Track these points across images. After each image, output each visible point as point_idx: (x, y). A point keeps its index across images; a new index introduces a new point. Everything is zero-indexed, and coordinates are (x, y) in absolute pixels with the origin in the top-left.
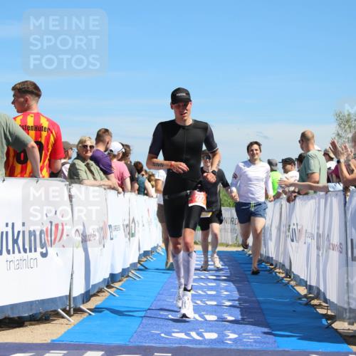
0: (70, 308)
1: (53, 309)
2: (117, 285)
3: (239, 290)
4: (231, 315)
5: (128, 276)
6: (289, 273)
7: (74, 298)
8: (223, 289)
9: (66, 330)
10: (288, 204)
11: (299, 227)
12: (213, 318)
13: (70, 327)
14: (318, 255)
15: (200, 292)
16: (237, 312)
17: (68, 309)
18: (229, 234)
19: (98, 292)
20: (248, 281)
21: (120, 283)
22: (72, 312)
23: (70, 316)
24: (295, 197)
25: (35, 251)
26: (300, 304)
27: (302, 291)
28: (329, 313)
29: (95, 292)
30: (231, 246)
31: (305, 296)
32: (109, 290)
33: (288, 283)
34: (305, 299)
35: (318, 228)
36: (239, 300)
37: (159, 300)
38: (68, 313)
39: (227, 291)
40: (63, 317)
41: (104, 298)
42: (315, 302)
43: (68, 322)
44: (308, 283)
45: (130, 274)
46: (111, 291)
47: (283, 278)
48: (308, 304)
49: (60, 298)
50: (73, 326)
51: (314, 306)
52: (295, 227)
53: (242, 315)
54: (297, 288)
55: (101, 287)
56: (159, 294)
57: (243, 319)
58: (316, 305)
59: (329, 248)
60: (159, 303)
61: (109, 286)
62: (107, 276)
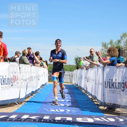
0: (19, 102)
1: (14, 102)
2: (34, 95)
3: (71, 97)
4: (68, 104)
5: (37, 92)
6: (86, 92)
7: (21, 99)
8: (66, 96)
9: (18, 108)
10: (86, 70)
11: (90, 78)
12: (63, 105)
13: (19, 108)
14: (95, 86)
15: (59, 97)
16: (70, 103)
17: (18, 102)
18: (69, 79)
19: (28, 97)
20: (74, 94)
21: (35, 94)
22: (20, 103)
23: (19, 104)
24: (88, 68)
25: (10, 84)
26: (90, 101)
27: (90, 97)
28: (98, 103)
29: (27, 97)
30: (69, 83)
31: (91, 98)
32: (31, 96)
33: (86, 94)
34: (91, 99)
35: (95, 78)
36: (71, 99)
37: (47, 100)
38: (19, 103)
39: (67, 97)
40: (17, 105)
41: (30, 99)
42: (94, 100)
43: (18, 106)
44: (92, 95)
45: (38, 92)
46: (32, 96)
47: (85, 93)
48: (92, 101)
49: (16, 99)
50: (20, 107)
51: (94, 102)
52: (88, 77)
53: (72, 104)
54: (89, 96)
55: (29, 95)
56: (47, 97)
57: (72, 105)
58: (94, 101)
59: (99, 84)
60: (46, 101)
61: (31, 95)
62: (31, 92)
